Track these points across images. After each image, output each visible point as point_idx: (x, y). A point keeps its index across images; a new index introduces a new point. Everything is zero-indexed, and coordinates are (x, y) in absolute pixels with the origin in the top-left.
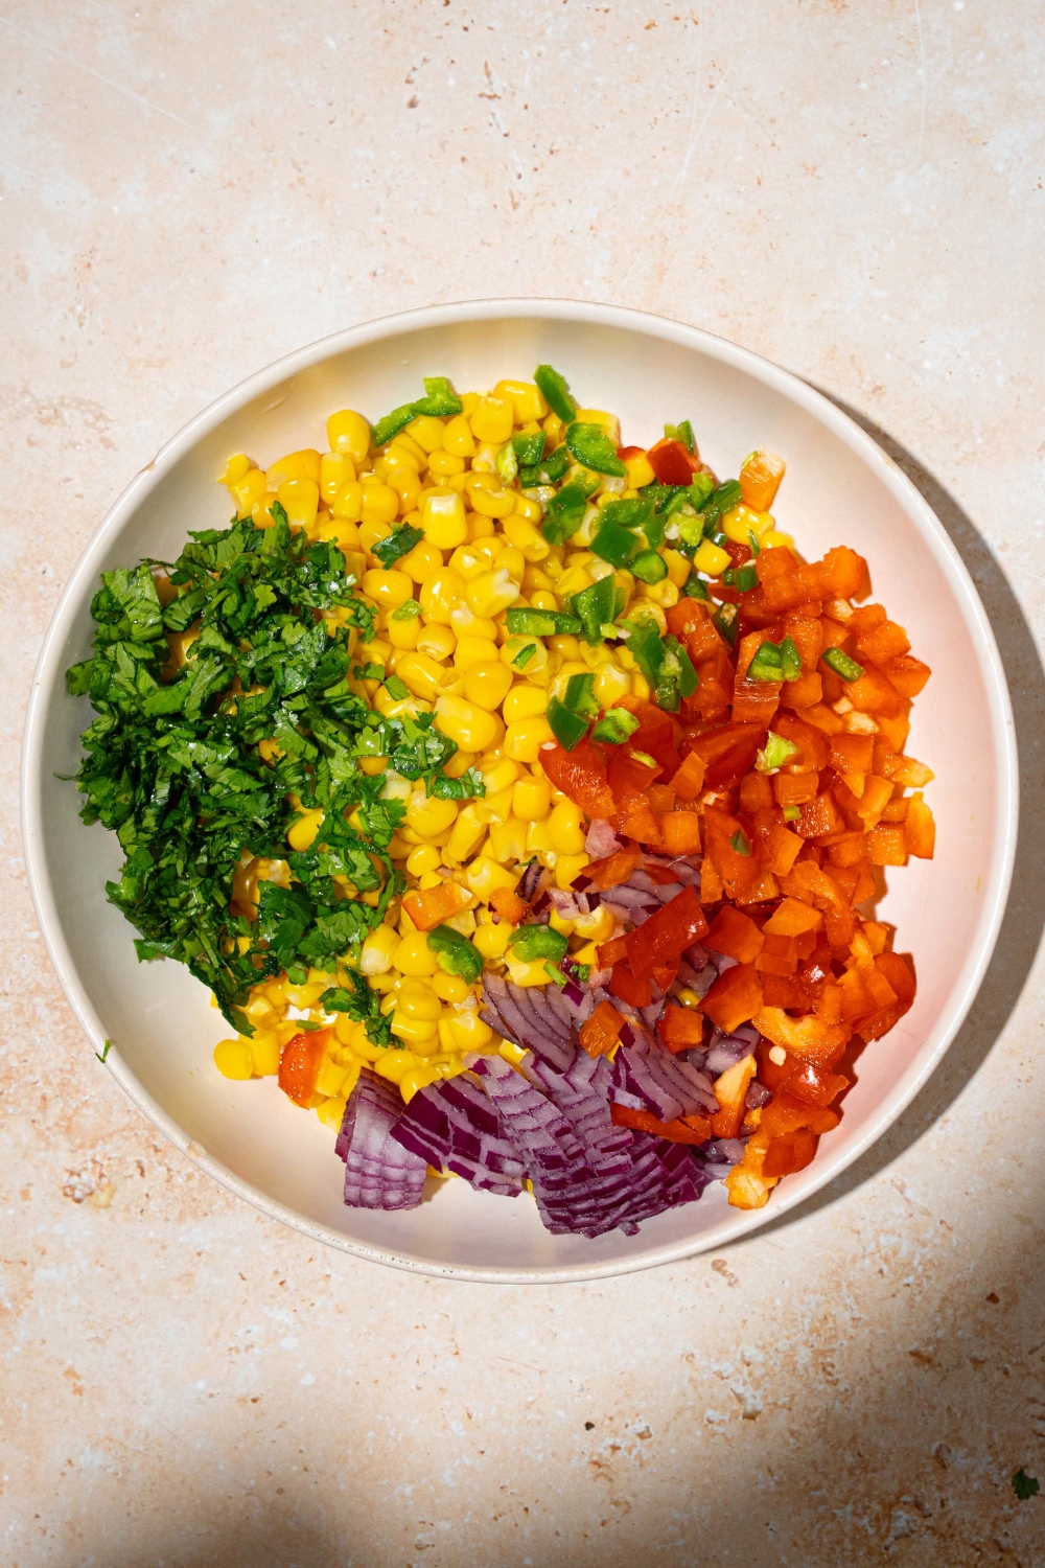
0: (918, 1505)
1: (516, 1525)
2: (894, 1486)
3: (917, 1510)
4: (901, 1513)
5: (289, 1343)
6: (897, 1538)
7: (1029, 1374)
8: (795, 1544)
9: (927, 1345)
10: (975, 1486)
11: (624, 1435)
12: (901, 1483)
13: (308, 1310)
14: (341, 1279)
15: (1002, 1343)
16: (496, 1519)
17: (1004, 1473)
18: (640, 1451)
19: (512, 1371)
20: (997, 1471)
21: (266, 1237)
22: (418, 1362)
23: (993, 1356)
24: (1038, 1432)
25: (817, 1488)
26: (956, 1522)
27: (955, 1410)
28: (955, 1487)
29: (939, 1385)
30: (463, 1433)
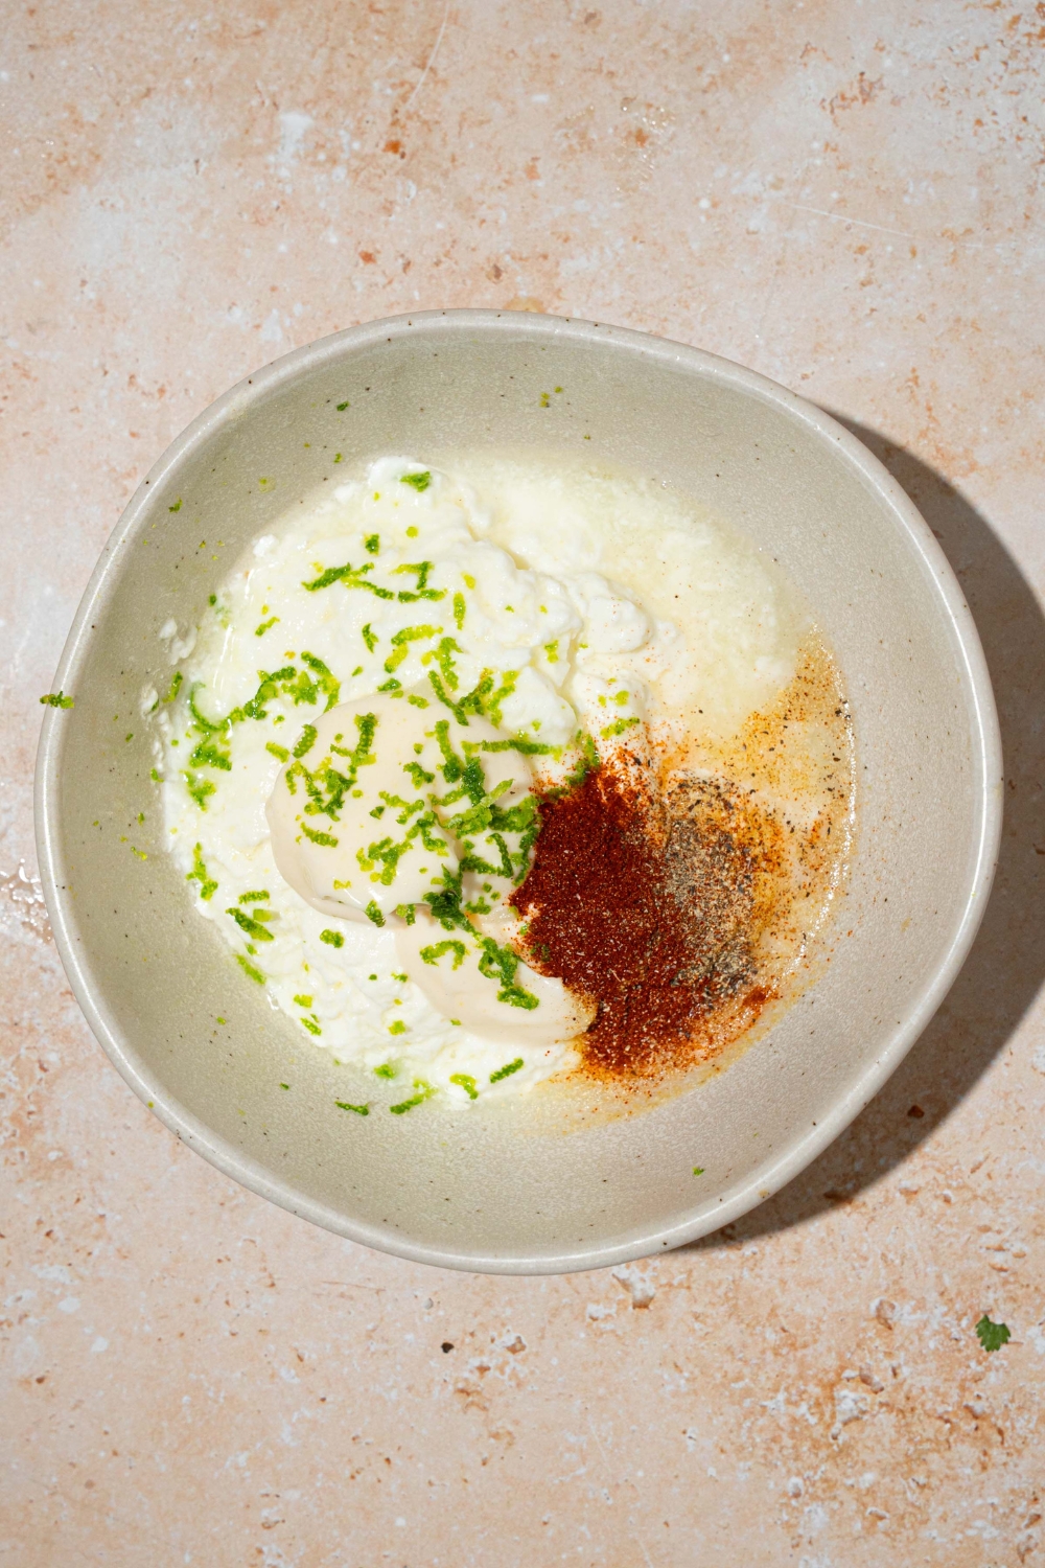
0: (865, 1380)
1: (379, 1481)
2: (832, 1362)
3: (864, 1386)
4: (845, 1392)
5: (69, 1305)
6: (845, 1423)
7: (975, 1197)
8: (722, 1451)
9: (845, 1182)
10: (932, 1345)
11: (492, 1352)
12: (840, 1356)
13: (85, 1261)
14: (118, 1217)
15: (937, 1164)
16: (353, 1477)
17: (964, 1323)
18: (514, 1368)
19: (342, 1295)
20: (955, 1322)
21: (20, 1181)
22: (227, 1303)
23: (928, 1183)
24: (999, 1266)
25: (739, 1378)
26: (915, 1392)
27: (891, 1256)
28: (907, 1350)
29: (867, 1229)
30: (296, 1381)
